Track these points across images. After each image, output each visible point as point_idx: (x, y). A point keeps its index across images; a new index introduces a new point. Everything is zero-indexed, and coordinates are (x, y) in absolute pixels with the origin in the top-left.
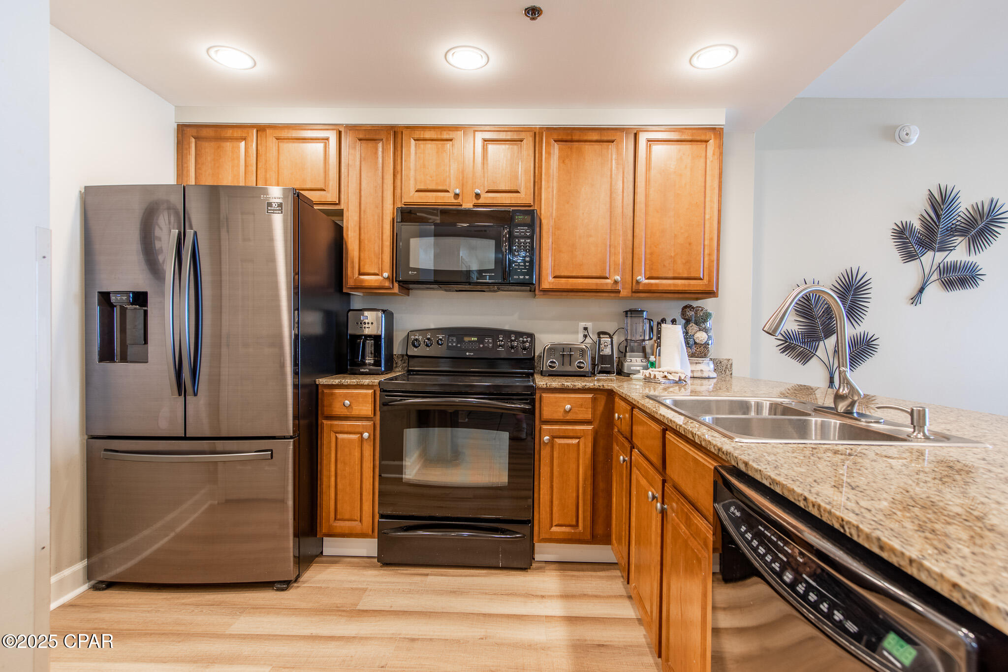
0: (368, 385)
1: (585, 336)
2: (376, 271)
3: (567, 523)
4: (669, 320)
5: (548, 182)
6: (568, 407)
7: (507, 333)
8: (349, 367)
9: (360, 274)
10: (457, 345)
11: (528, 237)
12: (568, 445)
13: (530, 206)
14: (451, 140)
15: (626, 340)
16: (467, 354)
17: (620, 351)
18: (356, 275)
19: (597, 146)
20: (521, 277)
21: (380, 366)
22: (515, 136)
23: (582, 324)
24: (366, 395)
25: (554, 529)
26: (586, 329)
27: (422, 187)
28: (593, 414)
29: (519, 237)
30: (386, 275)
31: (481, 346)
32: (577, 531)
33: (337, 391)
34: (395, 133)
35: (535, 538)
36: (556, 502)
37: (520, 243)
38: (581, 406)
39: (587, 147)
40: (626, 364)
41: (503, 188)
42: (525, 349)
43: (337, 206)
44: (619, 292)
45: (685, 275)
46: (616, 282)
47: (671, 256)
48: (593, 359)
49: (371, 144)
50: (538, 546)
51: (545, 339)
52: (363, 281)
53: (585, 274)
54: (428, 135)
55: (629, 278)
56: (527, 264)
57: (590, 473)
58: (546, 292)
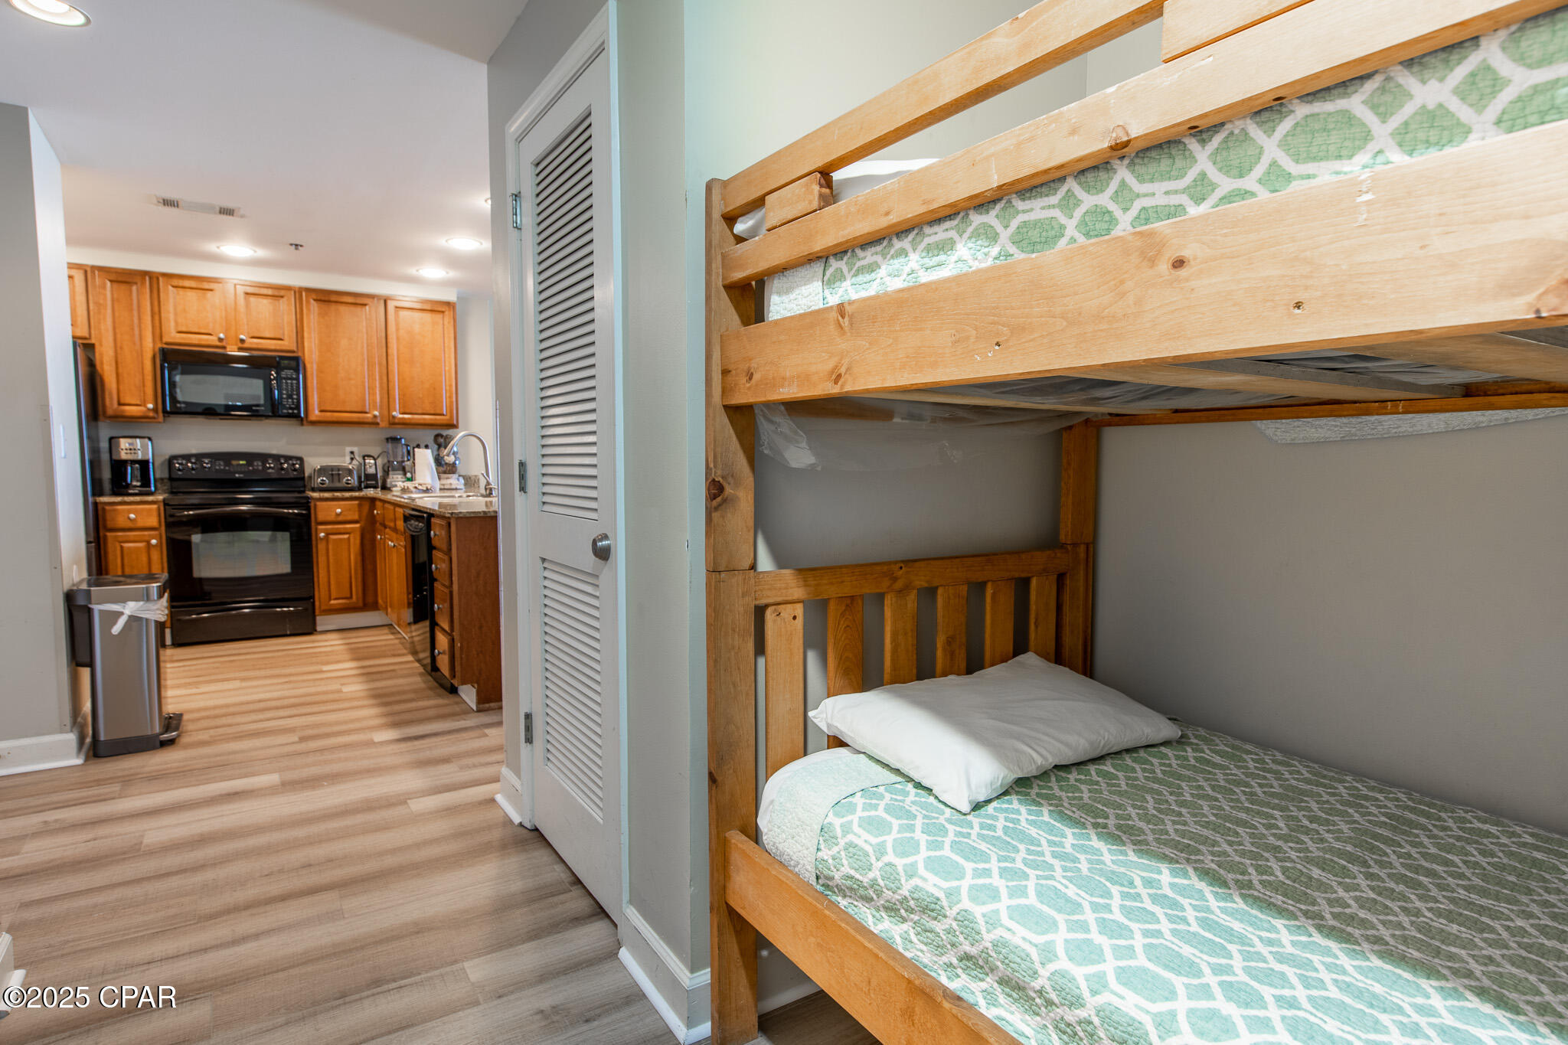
0: (147, 502)
1: (352, 459)
2: (138, 403)
3: (344, 596)
4: (422, 445)
5: (310, 333)
6: (339, 511)
7: (276, 458)
9: (120, 404)
10: (224, 467)
11: (294, 379)
12: (341, 539)
13: (293, 352)
14: (211, 290)
15: (389, 461)
16: (237, 475)
17: (384, 471)
19: (352, 308)
20: (290, 411)
21: (150, 487)
22: (276, 293)
23: (348, 449)
24: (150, 510)
25: (332, 602)
26: (352, 453)
27: (184, 329)
28: (360, 515)
29: (287, 379)
30: (149, 405)
31: (250, 468)
32: (351, 601)
33: (119, 507)
34: (150, 278)
35: (317, 612)
36: (332, 582)
37: (287, 383)
38: (350, 510)
39: (342, 308)
40: (389, 481)
41: (268, 335)
42: (295, 470)
43: (88, 340)
44: (378, 424)
45: (432, 412)
46: (375, 416)
47: (420, 397)
48: (359, 478)
49: (123, 287)
50: (318, 618)
51: (314, 462)
52: (123, 411)
53: (348, 409)
54: (187, 283)
55: (386, 413)
56: (295, 401)
57: (359, 558)
58: (314, 423)
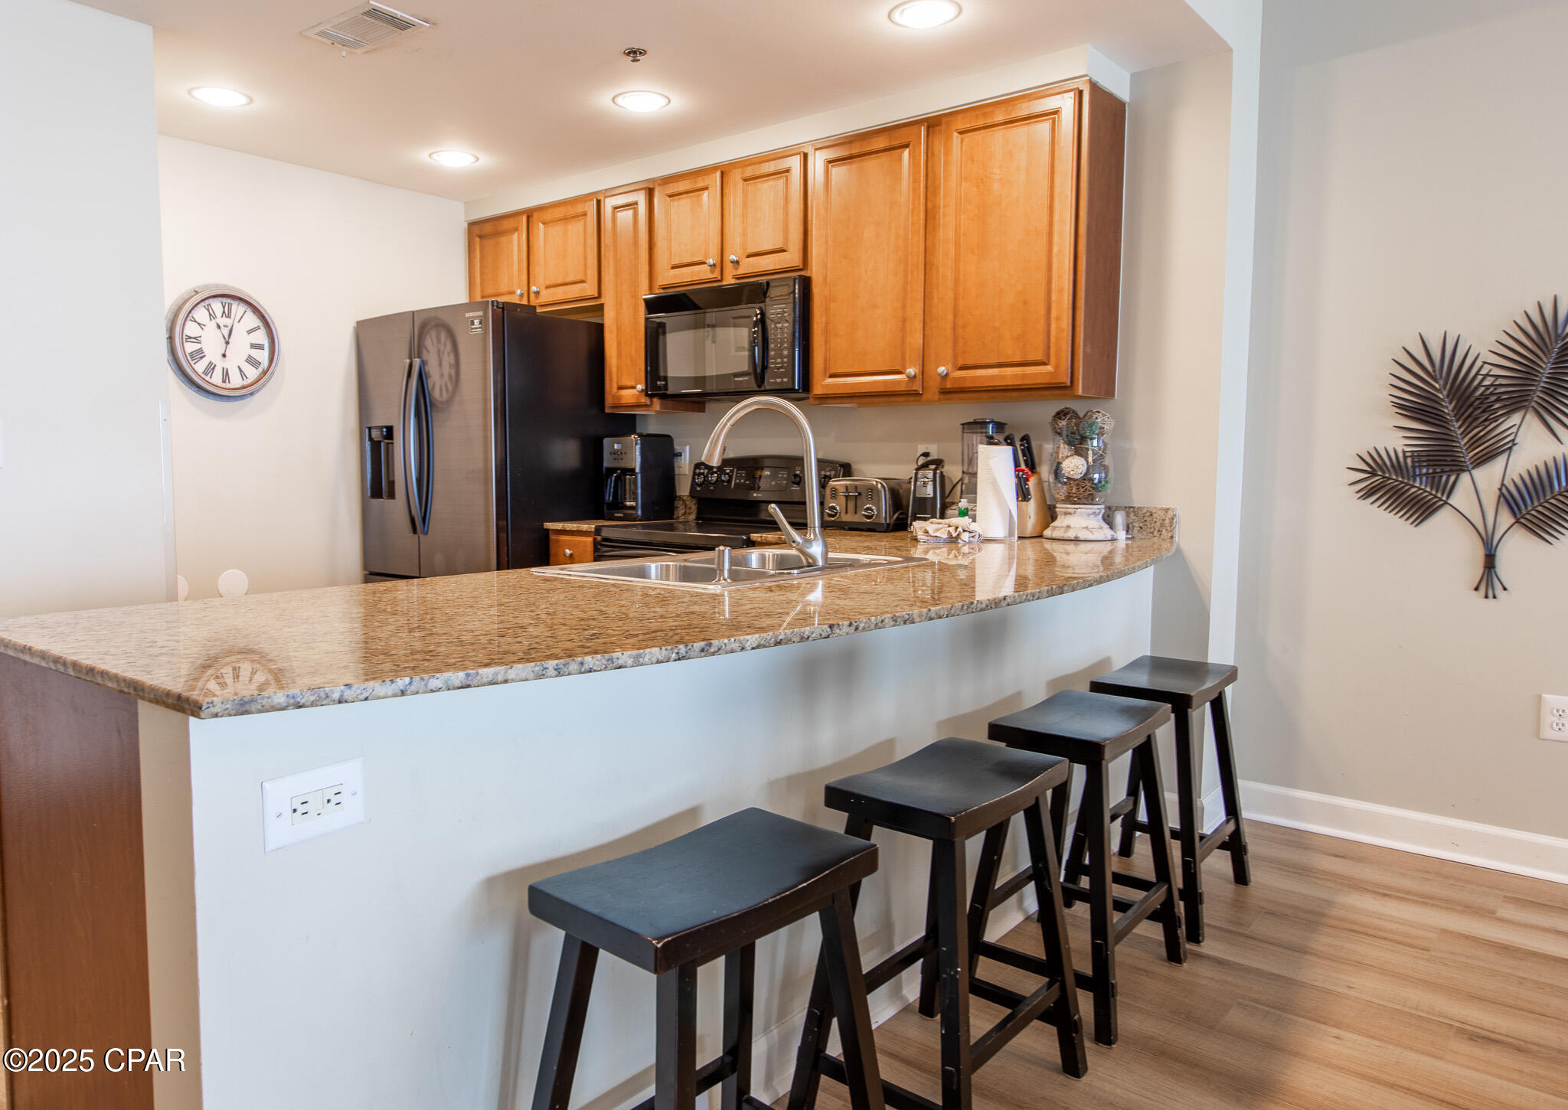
0: (586, 532)
2: (633, 383)
5: (820, 228)
8: (605, 510)
9: (620, 388)
10: (745, 481)
13: (801, 271)
14: (707, 189)
18: (615, 389)
19: (885, 158)
20: (779, 380)
22: (780, 165)
23: (922, 447)
26: (926, 455)
27: (677, 262)
29: (776, 320)
30: (640, 387)
31: (773, 483)
34: (650, 191)
37: (775, 328)
39: (871, 163)
41: (765, 248)
43: (599, 300)
44: (920, 394)
45: (1018, 359)
46: (912, 378)
47: (995, 327)
49: (626, 211)
52: (621, 397)
53: (870, 369)
54: (682, 186)
56: (785, 360)
58: (826, 399)
